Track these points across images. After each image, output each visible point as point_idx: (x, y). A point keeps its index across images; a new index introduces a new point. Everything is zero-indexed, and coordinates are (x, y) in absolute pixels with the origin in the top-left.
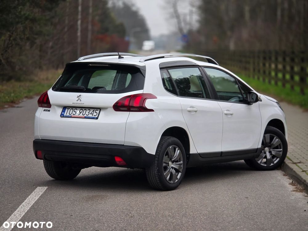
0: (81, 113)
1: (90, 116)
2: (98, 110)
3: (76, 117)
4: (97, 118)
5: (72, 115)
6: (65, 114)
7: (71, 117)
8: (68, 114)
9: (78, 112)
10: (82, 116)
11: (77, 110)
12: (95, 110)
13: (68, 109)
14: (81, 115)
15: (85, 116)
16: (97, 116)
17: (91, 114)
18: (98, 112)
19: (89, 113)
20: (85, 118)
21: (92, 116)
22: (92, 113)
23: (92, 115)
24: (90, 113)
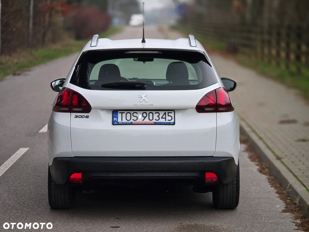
0: (145, 117)
1: (162, 120)
2: (172, 113)
3: (139, 123)
4: (174, 124)
5: (132, 121)
6: (120, 120)
7: (131, 124)
8: (124, 121)
9: (140, 116)
10: (149, 121)
11: (137, 113)
12: (167, 112)
13: (122, 113)
14: (147, 120)
15: (154, 121)
16: (173, 121)
17: (162, 118)
18: (172, 115)
19: (158, 116)
20: (155, 124)
21: (166, 120)
22: (164, 117)
23: (164, 119)
24: (160, 116)
